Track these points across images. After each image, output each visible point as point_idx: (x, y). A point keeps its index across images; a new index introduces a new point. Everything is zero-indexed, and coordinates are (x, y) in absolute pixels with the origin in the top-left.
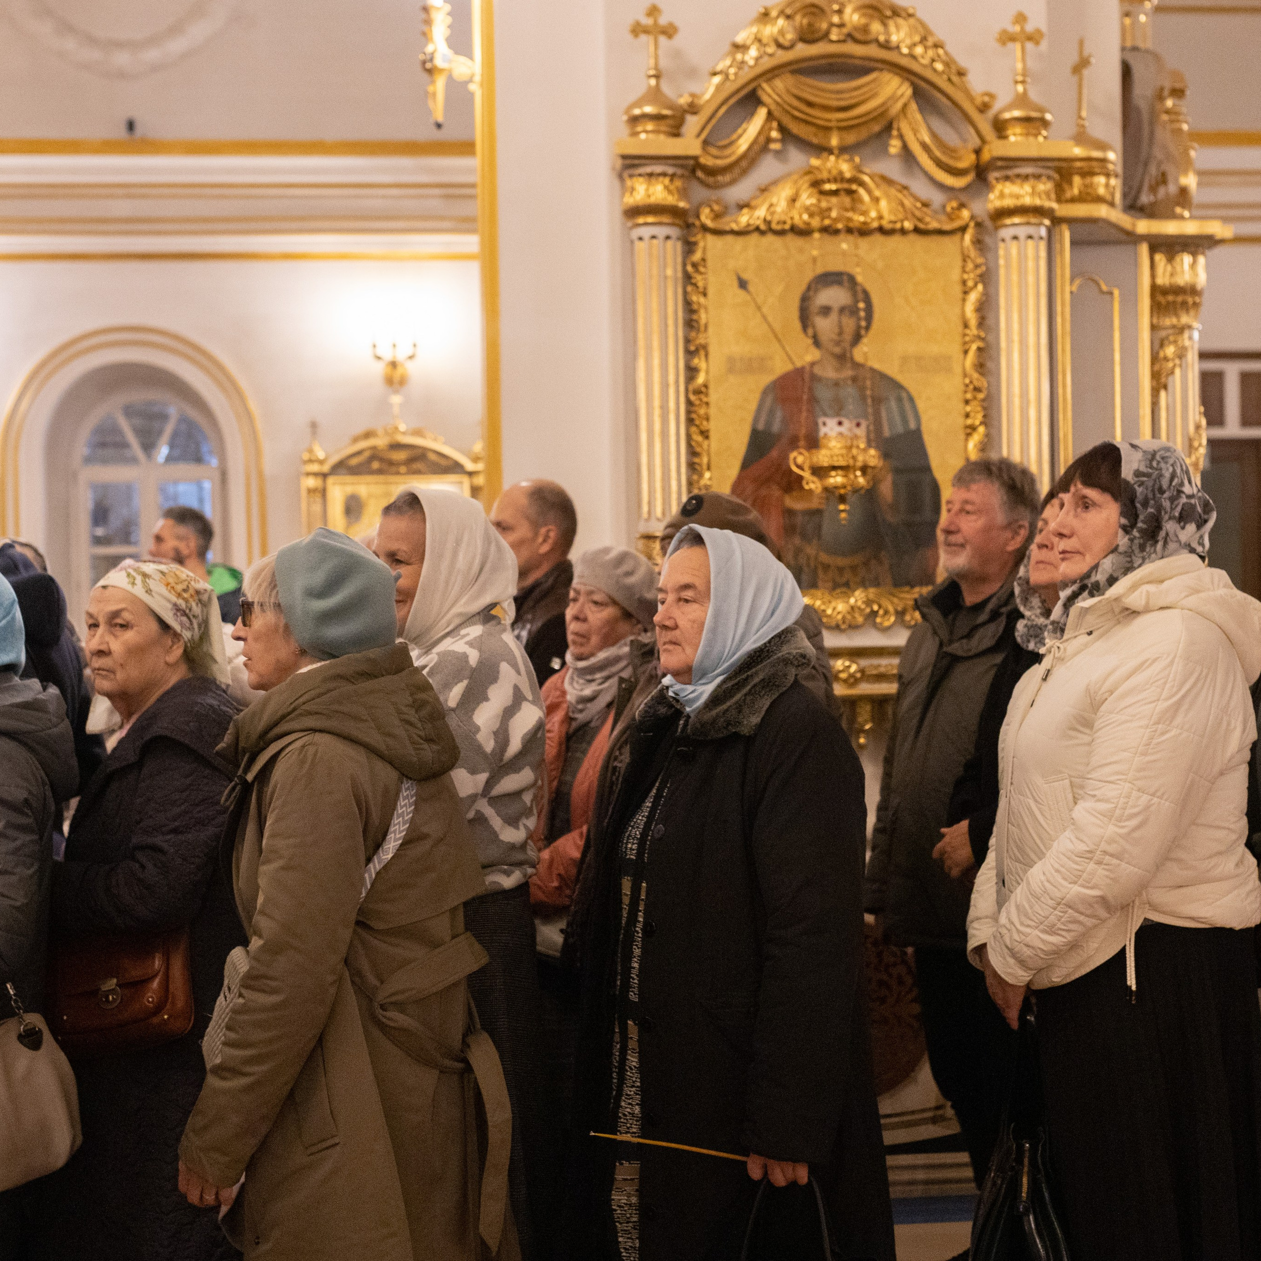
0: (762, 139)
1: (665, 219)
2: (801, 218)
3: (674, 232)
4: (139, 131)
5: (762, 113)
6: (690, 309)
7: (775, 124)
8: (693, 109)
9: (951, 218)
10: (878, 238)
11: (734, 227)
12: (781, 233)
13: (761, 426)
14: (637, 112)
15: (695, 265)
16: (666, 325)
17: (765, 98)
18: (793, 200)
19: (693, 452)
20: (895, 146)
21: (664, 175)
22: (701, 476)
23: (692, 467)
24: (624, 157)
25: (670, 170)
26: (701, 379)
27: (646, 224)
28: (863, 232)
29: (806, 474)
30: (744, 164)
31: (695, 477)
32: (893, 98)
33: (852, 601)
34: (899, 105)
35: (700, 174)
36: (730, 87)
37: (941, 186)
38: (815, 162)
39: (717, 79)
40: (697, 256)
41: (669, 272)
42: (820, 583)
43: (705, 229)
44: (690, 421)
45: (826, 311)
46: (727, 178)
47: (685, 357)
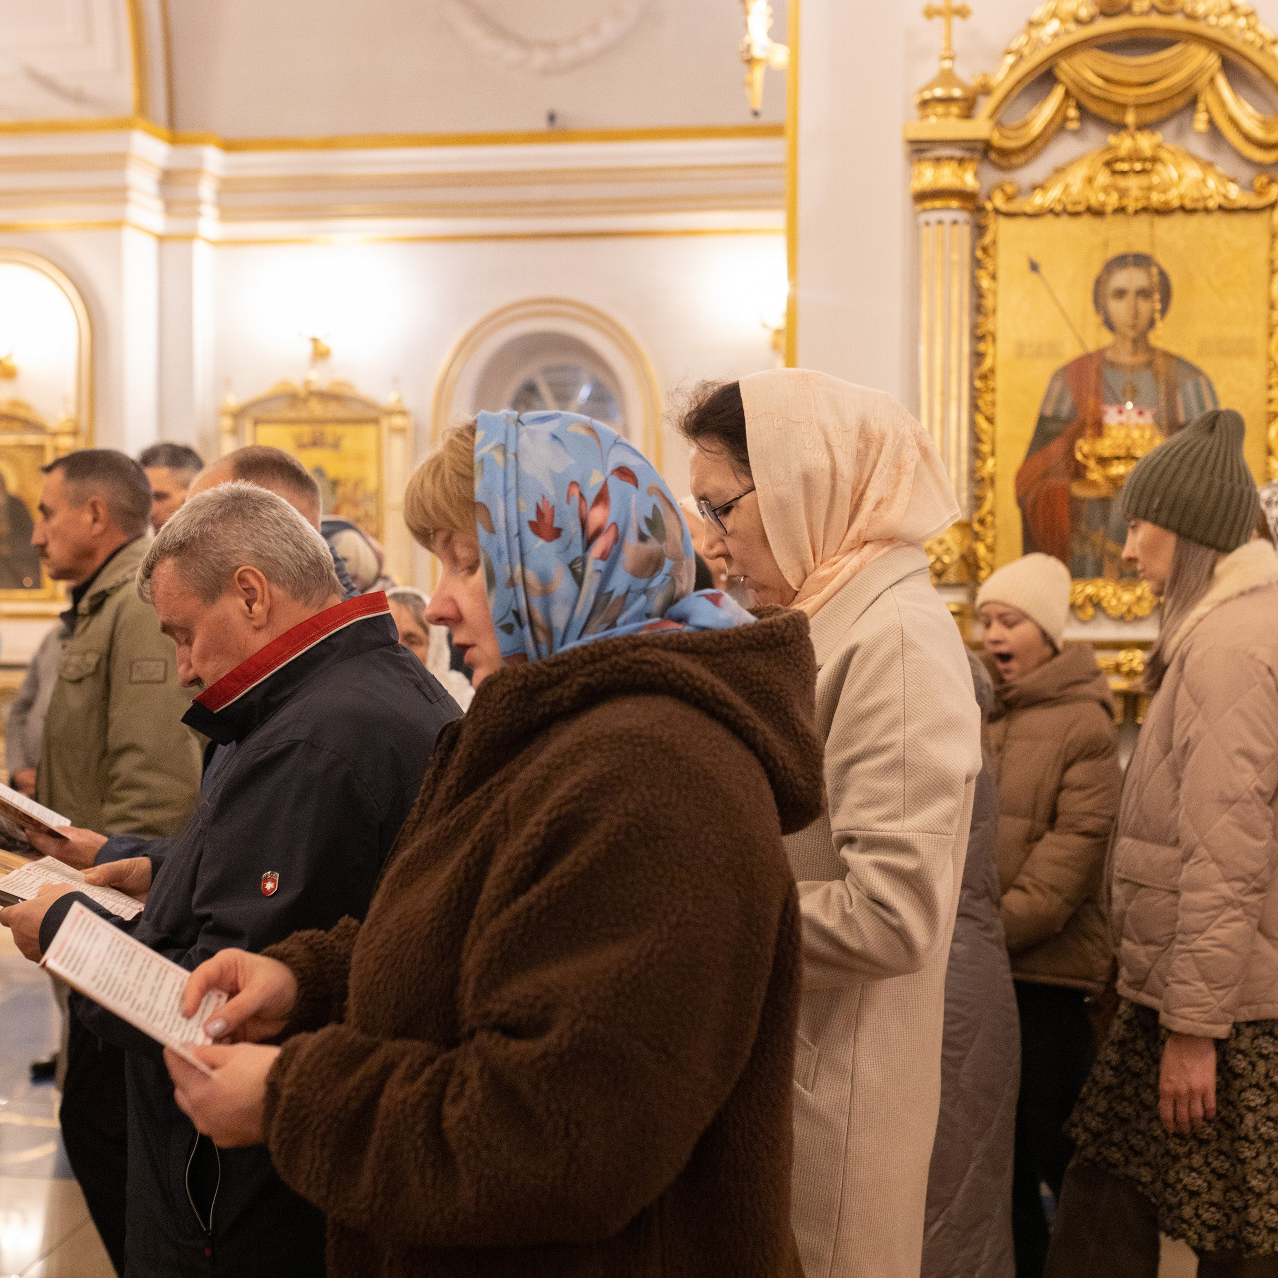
0: (1058, 119)
1: (955, 204)
2: (1097, 198)
3: (962, 216)
4: (559, 122)
5: (1058, 93)
6: (977, 293)
7: (1072, 103)
8: (986, 90)
9: (1260, 193)
10: (1179, 217)
11: (1029, 209)
12: (1075, 214)
13: (1049, 412)
14: (927, 95)
15: (985, 250)
16: (950, 311)
17: (1062, 76)
18: (1090, 180)
19: (976, 437)
20: (1200, 122)
21: (951, 158)
22: (984, 461)
23: (976, 453)
24: (912, 142)
25: (958, 153)
26: (987, 363)
27: (934, 209)
28: (1163, 211)
29: (1091, 463)
30: (1039, 144)
31: (979, 463)
32: (1201, 70)
33: (1139, 591)
34: (1206, 77)
35: (993, 156)
36: (1025, 67)
37: (1249, 162)
38: (1112, 139)
39: (1010, 59)
40: (987, 239)
41: (955, 257)
42: (1106, 572)
43: (997, 211)
44: (975, 407)
45: (1120, 294)
46: (1020, 159)
47: (971, 344)
